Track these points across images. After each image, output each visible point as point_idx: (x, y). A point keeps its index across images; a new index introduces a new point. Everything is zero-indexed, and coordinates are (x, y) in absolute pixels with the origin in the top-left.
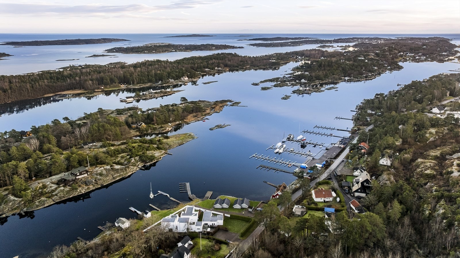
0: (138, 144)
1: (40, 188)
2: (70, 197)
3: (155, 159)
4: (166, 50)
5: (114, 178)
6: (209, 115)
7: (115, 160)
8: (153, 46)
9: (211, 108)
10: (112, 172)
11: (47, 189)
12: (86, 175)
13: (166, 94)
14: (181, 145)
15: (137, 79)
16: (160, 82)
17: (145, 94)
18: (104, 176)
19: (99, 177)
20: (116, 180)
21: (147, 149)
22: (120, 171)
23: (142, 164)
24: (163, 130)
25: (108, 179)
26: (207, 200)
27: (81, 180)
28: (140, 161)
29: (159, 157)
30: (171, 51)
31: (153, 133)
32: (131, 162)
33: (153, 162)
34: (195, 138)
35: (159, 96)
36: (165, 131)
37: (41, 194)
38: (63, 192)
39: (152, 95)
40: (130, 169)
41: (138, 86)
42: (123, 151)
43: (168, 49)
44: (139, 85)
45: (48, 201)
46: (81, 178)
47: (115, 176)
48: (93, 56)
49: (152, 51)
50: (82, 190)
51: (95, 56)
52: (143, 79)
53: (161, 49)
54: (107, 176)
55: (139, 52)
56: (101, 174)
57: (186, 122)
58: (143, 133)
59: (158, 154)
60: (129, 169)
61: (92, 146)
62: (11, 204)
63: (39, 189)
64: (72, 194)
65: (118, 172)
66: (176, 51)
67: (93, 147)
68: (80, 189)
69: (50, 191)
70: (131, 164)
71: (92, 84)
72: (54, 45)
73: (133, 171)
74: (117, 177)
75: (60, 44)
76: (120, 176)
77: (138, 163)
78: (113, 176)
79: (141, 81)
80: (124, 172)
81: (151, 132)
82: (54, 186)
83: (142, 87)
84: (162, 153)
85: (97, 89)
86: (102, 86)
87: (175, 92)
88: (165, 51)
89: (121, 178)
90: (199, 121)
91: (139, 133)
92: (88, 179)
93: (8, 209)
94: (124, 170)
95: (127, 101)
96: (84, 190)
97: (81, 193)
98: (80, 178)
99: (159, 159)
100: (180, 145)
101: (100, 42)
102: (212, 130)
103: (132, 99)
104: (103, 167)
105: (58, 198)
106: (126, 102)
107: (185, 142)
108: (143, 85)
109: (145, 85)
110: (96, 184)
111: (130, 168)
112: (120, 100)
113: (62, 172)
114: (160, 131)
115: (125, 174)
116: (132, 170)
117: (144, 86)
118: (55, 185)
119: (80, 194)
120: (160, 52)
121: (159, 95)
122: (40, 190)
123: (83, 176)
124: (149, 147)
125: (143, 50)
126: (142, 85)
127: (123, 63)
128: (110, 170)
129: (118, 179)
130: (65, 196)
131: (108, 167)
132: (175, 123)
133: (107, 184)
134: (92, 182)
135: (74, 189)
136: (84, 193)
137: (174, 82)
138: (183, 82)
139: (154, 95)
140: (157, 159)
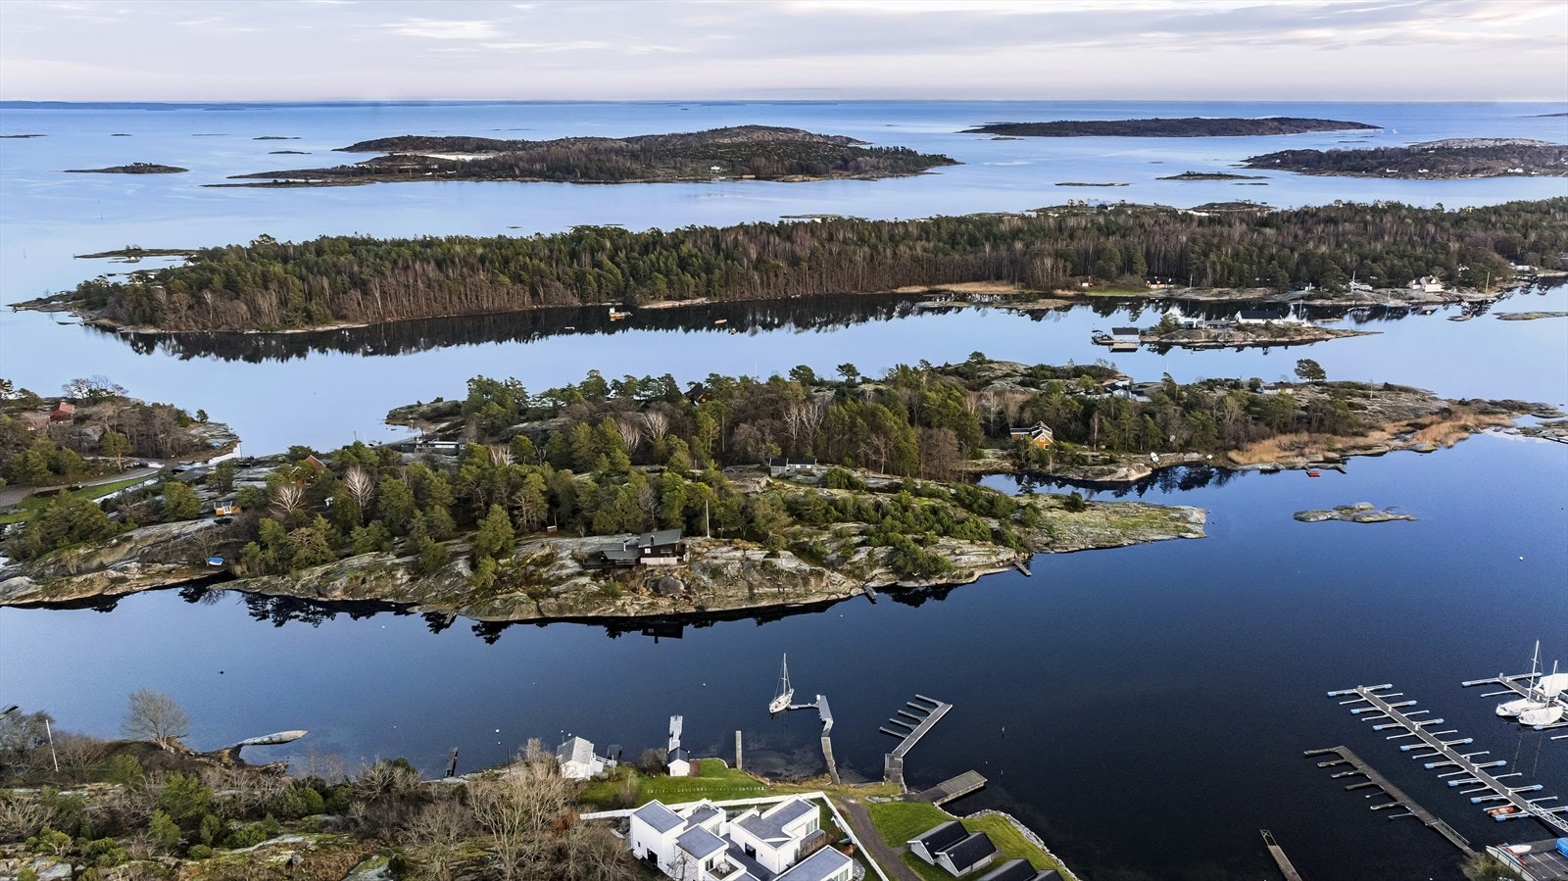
0: (939, 501)
1: (534, 562)
2: (590, 615)
3: (945, 574)
4: (1481, 166)
5: (752, 597)
6: (1369, 452)
7: (811, 537)
8: (1432, 149)
9: (1408, 425)
10: (757, 576)
11: (549, 570)
12: (673, 561)
13: (1282, 339)
14: (1105, 548)
15: (1218, 267)
16: (1308, 289)
17: (1194, 326)
18: (723, 581)
19: (705, 578)
20: (757, 606)
21: (948, 526)
22: (782, 580)
23: (890, 580)
24: (1102, 473)
25: (731, 596)
26: (928, 805)
27: (652, 571)
28: (886, 565)
29: (966, 572)
30: (1506, 174)
31: (1059, 474)
32: (849, 561)
33: (933, 583)
34: (1190, 535)
35: (1250, 341)
36: (1107, 479)
37: (526, 579)
38: (575, 594)
39: (1219, 335)
40: (824, 584)
41: (1213, 296)
42: (859, 515)
43: (1493, 163)
44: (1215, 290)
45: (523, 606)
46: (655, 566)
47: (761, 591)
48: (1184, 175)
49: (1416, 170)
50: (632, 604)
51: (1190, 176)
52: (1242, 271)
53: (1460, 162)
54: (732, 582)
55: (1360, 170)
56: (716, 573)
57: (1234, 462)
58: (1027, 468)
59: (973, 559)
60: (822, 580)
61: (799, 472)
62: (447, 582)
63: (529, 564)
64: (595, 609)
65: (774, 582)
66: (1527, 173)
67: (799, 477)
68: (628, 599)
69: (551, 579)
70: (849, 567)
71: (1052, 269)
72: (1109, 135)
73: (830, 594)
74: (762, 597)
75: (1125, 134)
76: (775, 596)
77: (875, 572)
78: (751, 588)
79: (1230, 274)
80: (797, 586)
81: (1056, 471)
82: (572, 567)
83: (1226, 298)
84: (994, 559)
85: (1063, 289)
86: (1087, 281)
87: (1329, 336)
88: (1475, 171)
89: (776, 603)
90: (1293, 468)
91: (1014, 464)
92: (671, 575)
93: (436, 595)
94: (801, 581)
95: (1112, 344)
96: (637, 607)
97: (625, 615)
98: (650, 566)
99: (960, 577)
100: (1098, 548)
101: (1260, 130)
102: (1302, 520)
103: (1136, 338)
104: (745, 550)
105: (554, 607)
106: (1112, 347)
107: (1131, 542)
108: (1234, 292)
109: (1242, 292)
110: (685, 598)
111: (825, 581)
112: (1094, 334)
113: (627, 531)
114: (1089, 474)
115: (798, 596)
116: (831, 589)
117: (1234, 297)
118: (577, 564)
119: (620, 614)
120: (1447, 174)
121: (1251, 338)
122: (532, 568)
123: (662, 561)
124: (961, 522)
125: (1381, 165)
126: (1228, 293)
127: (1256, 206)
128: (754, 566)
129: (764, 603)
130: (574, 607)
131: (757, 554)
132: (1182, 454)
133: (718, 609)
134: (676, 588)
135: (611, 595)
136: (633, 615)
137: (1366, 295)
138: (1413, 298)
139: (1230, 335)
140: (954, 577)
